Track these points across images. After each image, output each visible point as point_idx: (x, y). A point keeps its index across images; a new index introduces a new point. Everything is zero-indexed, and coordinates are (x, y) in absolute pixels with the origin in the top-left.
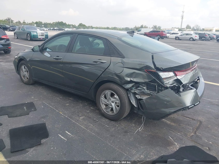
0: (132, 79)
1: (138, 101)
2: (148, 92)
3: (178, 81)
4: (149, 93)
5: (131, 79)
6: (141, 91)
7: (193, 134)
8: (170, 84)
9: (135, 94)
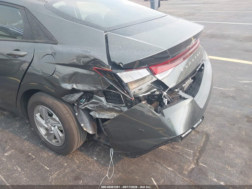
0: (75, 86)
1: (97, 123)
2: (110, 105)
3: (159, 84)
4: (112, 107)
5: (72, 86)
6: (97, 105)
7: (193, 166)
8: (143, 91)
9: (87, 111)
